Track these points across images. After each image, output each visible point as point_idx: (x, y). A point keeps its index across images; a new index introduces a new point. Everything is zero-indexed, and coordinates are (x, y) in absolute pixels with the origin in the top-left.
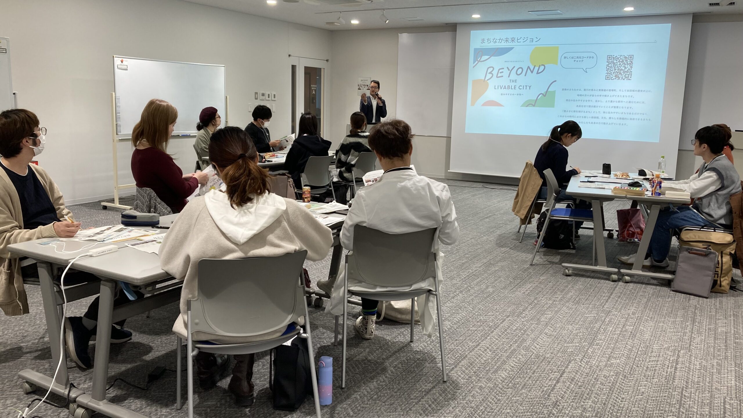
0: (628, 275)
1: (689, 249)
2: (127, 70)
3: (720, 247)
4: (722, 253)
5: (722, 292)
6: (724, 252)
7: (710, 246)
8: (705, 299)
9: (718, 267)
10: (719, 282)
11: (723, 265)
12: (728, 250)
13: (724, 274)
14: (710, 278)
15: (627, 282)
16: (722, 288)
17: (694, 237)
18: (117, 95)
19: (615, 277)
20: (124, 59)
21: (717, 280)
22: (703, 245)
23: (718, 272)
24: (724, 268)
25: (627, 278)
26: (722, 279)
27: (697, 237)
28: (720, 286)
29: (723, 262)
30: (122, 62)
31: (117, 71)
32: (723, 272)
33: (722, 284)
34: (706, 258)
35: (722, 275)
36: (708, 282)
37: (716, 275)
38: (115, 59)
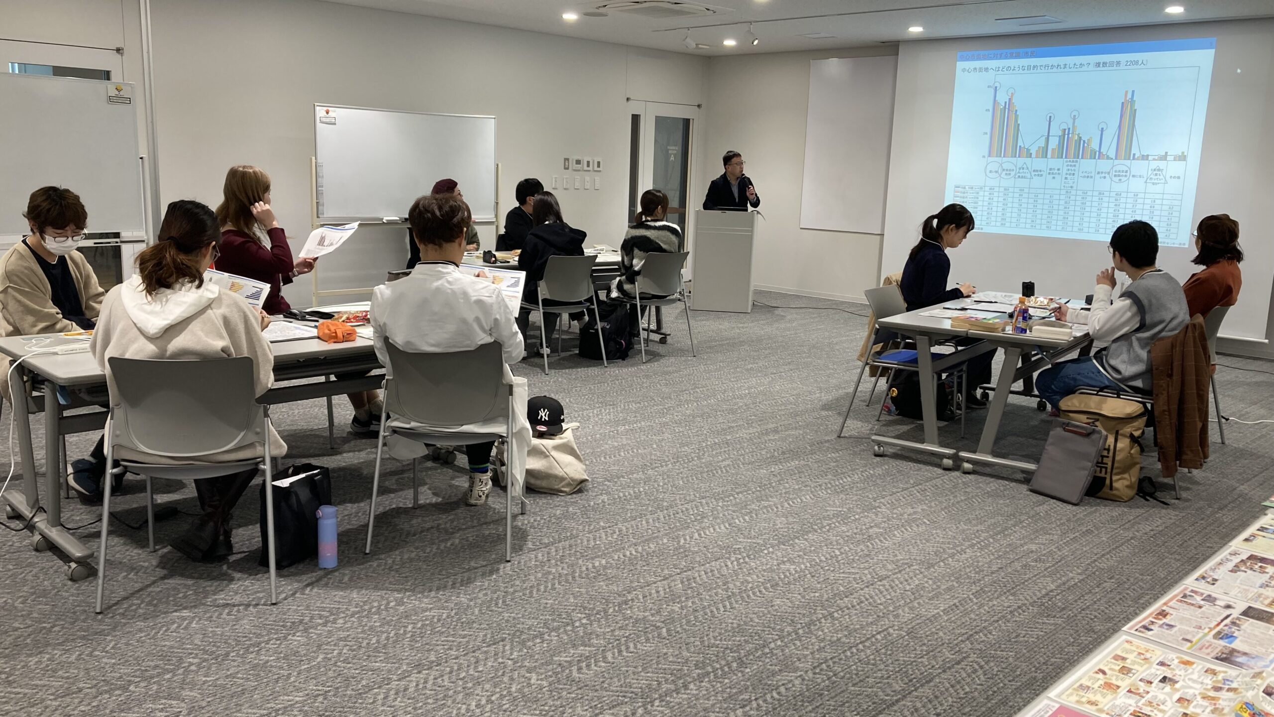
0: (969, 461)
1: (1064, 424)
2: (335, 124)
3: (1113, 423)
4: (1117, 433)
5: (1114, 500)
6: (1121, 432)
7: (1097, 420)
8: (1070, 507)
9: (1107, 457)
10: (1108, 482)
11: (1117, 453)
12: (1128, 430)
13: (1118, 468)
14: (1086, 472)
15: (966, 473)
16: (1114, 492)
17: (1078, 405)
18: (319, 161)
19: (948, 462)
20: (330, 109)
21: (1105, 478)
22: (1088, 418)
23: (1107, 464)
24: (1117, 458)
25: (967, 466)
26: (1115, 478)
27: (1083, 405)
28: (1111, 488)
29: (1118, 449)
30: (327, 112)
31: (319, 125)
32: (1116, 465)
33: (1115, 485)
34: (1086, 440)
35: (1115, 471)
36: (1082, 477)
37: (1104, 470)
38: (317, 108)
